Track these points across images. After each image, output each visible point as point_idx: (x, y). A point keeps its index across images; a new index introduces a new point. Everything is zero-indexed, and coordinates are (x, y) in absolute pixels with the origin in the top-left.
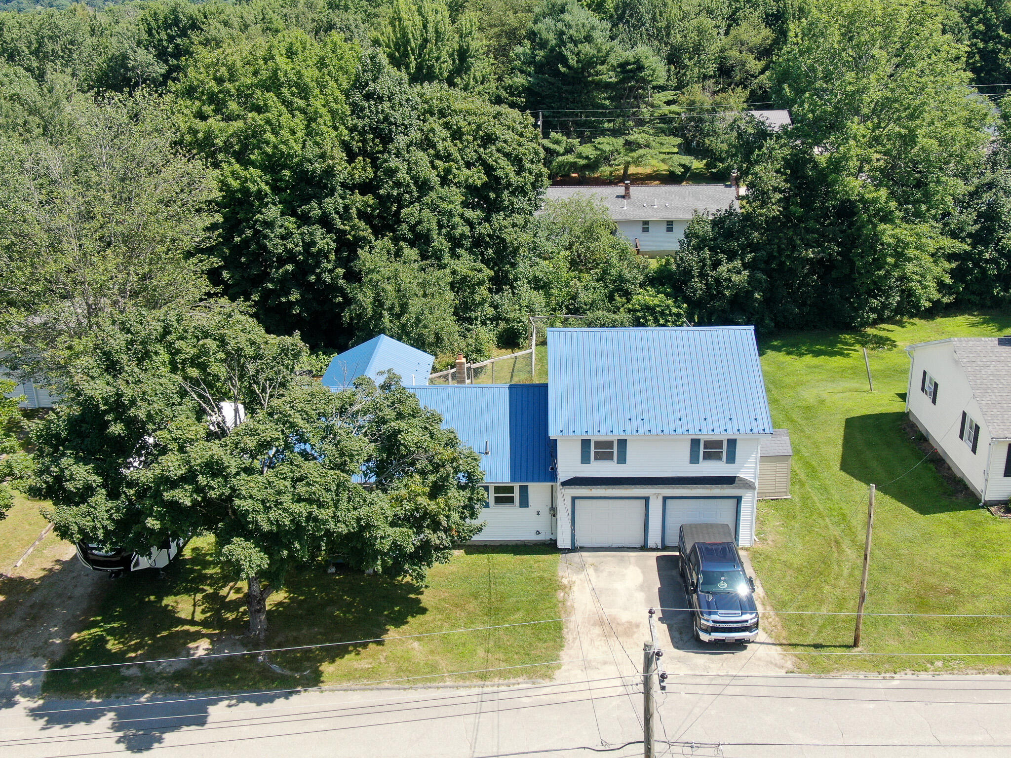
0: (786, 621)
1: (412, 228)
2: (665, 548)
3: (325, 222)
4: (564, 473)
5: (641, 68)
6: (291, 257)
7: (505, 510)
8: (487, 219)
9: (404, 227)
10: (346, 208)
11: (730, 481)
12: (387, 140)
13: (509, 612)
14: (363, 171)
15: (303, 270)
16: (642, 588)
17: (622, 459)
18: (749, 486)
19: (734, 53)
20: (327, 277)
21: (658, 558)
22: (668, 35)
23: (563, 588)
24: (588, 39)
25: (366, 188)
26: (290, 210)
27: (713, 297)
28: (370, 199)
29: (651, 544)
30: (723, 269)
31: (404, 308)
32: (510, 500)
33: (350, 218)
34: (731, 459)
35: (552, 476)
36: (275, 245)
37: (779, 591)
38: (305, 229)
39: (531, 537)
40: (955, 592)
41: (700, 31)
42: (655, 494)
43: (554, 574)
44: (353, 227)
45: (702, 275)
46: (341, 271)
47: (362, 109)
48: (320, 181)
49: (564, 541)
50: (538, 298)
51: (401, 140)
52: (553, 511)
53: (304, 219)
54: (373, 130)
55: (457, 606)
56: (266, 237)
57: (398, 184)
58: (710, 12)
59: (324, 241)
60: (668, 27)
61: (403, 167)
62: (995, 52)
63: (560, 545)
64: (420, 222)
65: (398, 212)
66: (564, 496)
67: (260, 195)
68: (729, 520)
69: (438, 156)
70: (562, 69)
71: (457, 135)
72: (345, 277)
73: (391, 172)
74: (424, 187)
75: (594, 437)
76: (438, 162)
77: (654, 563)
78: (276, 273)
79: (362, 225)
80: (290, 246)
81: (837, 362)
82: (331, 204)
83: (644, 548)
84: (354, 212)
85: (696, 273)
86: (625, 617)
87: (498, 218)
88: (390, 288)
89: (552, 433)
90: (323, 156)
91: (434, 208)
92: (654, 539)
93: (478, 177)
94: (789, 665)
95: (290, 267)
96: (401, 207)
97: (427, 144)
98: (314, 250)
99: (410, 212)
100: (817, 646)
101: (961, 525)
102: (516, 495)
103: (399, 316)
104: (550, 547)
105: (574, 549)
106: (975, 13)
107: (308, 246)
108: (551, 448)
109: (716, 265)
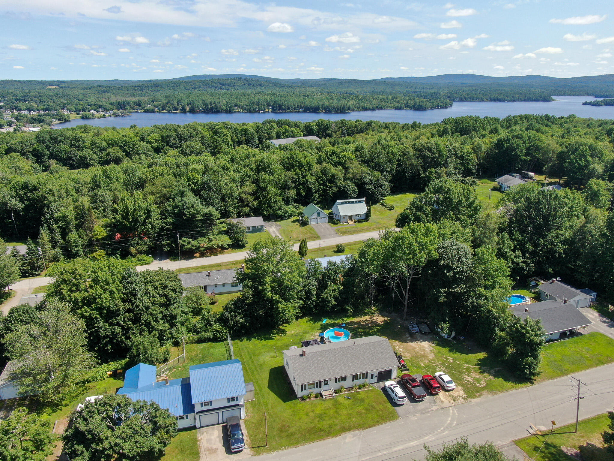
0: (252, 441)
1: (145, 321)
2: (224, 423)
3: (118, 324)
4: (196, 411)
5: (211, 215)
6: (108, 336)
7: (182, 420)
8: (167, 309)
9: (143, 321)
10: (124, 318)
11: (238, 405)
12: (135, 295)
13: (186, 451)
14: (128, 306)
15: (111, 339)
16: (218, 437)
17: (211, 405)
18: (242, 406)
19: (243, 195)
20: (119, 339)
21: (222, 426)
22: (220, 191)
23: (199, 440)
24: (193, 207)
25: (129, 311)
26: (106, 321)
27: (235, 326)
28: (131, 315)
29: (220, 422)
30: (237, 319)
31: (146, 352)
32: (184, 418)
33: (125, 322)
34: (237, 400)
35: (194, 411)
36: (102, 333)
37: (251, 432)
38: (112, 327)
39: (189, 426)
40: (288, 426)
41: (231, 189)
42: (220, 412)
43: (196, 436)
44: (127, 324)
45: (232, 320)
46: (124, 337)
47: (127, 287)
48: (116, 313)
49: (198, 426)
50: (184, 329)
51: (139, 294)
52: (195, 419)
53: (111, 324)
54: (130, 293)
55: (173, 451)
56: (99, 332)
57: (140, 310)
58: (234, 181)
59: (118, 330)
60: (220, 188)
61: (141, 304)
62: (327, 190)
63: (197, 427)
64: (147, 320)
65: (140, 317)
66: (197, 416)
67: (96, 318)
68: (239, 415)
69: (150, 296)
70: (184, 218)
71: (156, 288)
72: (125, 338)
73: (137, 306)
74: (147, 308)
75: (203, 401)
76: (151, 299)
77: (221, 428)
78: (103, 342)
79: (130, 323)
80: (107, 333)
81: (271, 342)
82: (120, 319)
83: (218, 424)
84: (127, 320)
85: (230, 320)
86: (214, 447)
87: (171, 308)
88: (141, 347)
89: (193, 403)
90: (116, 305)
91: (151, 314)
92: (221, 421)
93: (163, 300)
94: (252, 454)
95: (108, 340)
96: (141, 316)
97: (147, 293)
98: (115, 333)
99: (144, 317)
100: (258, 447)
101: (292, 405)
102: (185, 417)
103: (144, 355)
104: (194, 428)
105: (201, 427)
106: (320, 177)
107: (113, 333)
108: (193, 406)
109: (236, 317)
